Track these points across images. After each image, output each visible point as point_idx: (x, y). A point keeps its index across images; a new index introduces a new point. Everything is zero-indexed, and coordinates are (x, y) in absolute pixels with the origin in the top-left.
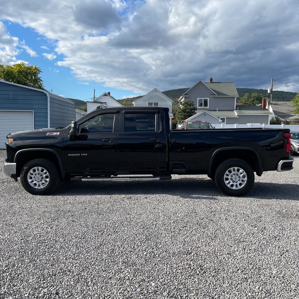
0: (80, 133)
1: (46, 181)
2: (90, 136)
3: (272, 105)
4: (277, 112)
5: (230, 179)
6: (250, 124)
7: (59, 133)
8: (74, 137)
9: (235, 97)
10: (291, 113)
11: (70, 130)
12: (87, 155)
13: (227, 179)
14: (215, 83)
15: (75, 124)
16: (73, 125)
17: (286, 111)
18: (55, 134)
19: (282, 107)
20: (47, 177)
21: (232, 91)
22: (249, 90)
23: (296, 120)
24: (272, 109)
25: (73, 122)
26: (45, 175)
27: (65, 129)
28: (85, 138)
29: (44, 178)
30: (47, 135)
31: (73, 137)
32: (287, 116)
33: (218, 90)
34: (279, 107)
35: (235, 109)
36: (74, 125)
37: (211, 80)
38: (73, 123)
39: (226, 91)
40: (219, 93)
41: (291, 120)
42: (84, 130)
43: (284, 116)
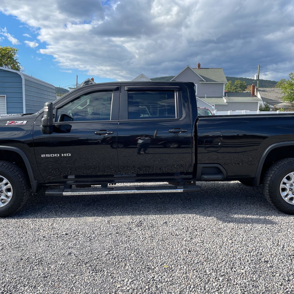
0: (60, 121)
1: (7, 196)
2: (75, 126)
3: (260, 92)
4: (265, 98)
5: (288, 190)
6: (244, 111)
7: (25, 122)
8: (50, 128)
9: (223, 83)
10: (280, 99)
11: (43, 117)
12: (70, 155)
13: (284, 190)
14: (204, 69)
15: (51, 106)
16: (46, 109)
17: (274, 98)
18: (19, 122)
19: (270, 94)
20: (8, 190)
21: (220, 77)
22: (230, 79)
23: (286, 107)
24: (261, 96)
25: (47, 104)
26: (5, 187)
27: (35, 116)
28: (68, 129)
29: (4, 191)
30: (7, 124)
31: (48, 129)
32: (275, 103)
33: (206, 76)
34: (267, 93)
35: (224, 95)
36: (48, 109)
37: (199, 65)
38: (48, 106)
39: (215, 77)
40: (207, 79)
41: (280, 107)
42: (64, 117)
43: (273, 103)
